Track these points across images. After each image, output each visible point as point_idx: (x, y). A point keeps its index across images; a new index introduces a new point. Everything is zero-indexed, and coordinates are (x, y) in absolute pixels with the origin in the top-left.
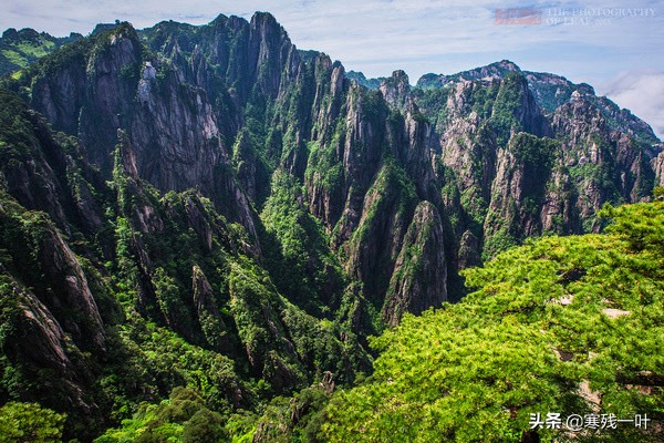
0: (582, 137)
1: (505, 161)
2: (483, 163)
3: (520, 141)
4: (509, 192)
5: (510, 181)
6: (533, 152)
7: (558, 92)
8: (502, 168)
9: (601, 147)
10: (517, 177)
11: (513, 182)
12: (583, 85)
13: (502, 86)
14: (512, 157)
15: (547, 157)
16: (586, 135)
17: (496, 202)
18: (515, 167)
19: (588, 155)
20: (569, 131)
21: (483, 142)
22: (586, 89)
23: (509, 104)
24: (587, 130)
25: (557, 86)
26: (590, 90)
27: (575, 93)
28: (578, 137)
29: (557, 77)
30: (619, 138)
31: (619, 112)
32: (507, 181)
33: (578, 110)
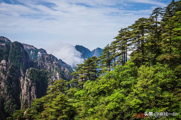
0: (52, 70)
1: (26, 82)
2: (13, 85)
3: (32, 72)
4: (31, 98)
5: (30, 92)
6: (38, 77)
7: (31, 52)
8: (25, 86)
9: (60, 74)
10: (33, 89)
11: (32, 93)
12: (41, 49)
13: (11, 48)
14: (29, 80)
15: (45, 78)
16: (53, 69)
17: (24, 104)
18: (32, 85)
19: (56, 78)
20: (46, 68)
21: (11, 75)
22: (43, 51)
23: (17, 57)
24: (53, 67)
25: (31, 50)
26: (45, 51)
27: (39, 53)
28: (50, 70)
29: (30, 46)
30: (65, 70)
31: (58, 60)
32: (29, 92)
33: (47, 58)
